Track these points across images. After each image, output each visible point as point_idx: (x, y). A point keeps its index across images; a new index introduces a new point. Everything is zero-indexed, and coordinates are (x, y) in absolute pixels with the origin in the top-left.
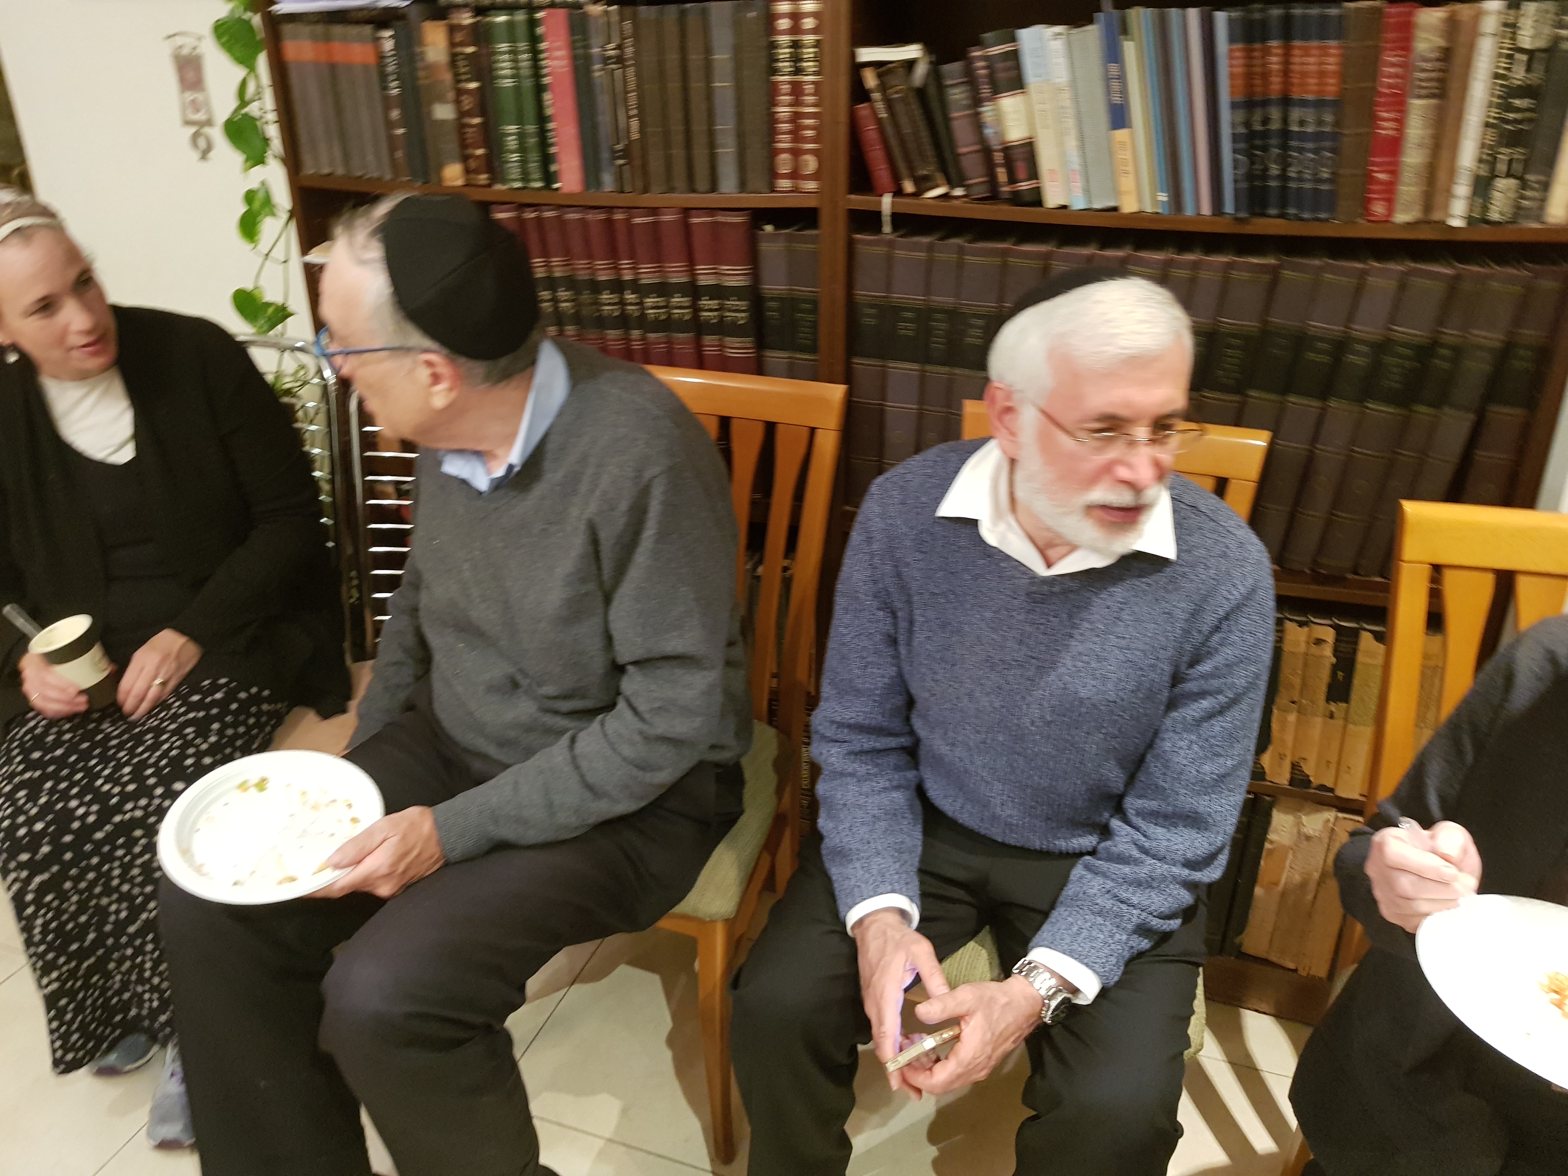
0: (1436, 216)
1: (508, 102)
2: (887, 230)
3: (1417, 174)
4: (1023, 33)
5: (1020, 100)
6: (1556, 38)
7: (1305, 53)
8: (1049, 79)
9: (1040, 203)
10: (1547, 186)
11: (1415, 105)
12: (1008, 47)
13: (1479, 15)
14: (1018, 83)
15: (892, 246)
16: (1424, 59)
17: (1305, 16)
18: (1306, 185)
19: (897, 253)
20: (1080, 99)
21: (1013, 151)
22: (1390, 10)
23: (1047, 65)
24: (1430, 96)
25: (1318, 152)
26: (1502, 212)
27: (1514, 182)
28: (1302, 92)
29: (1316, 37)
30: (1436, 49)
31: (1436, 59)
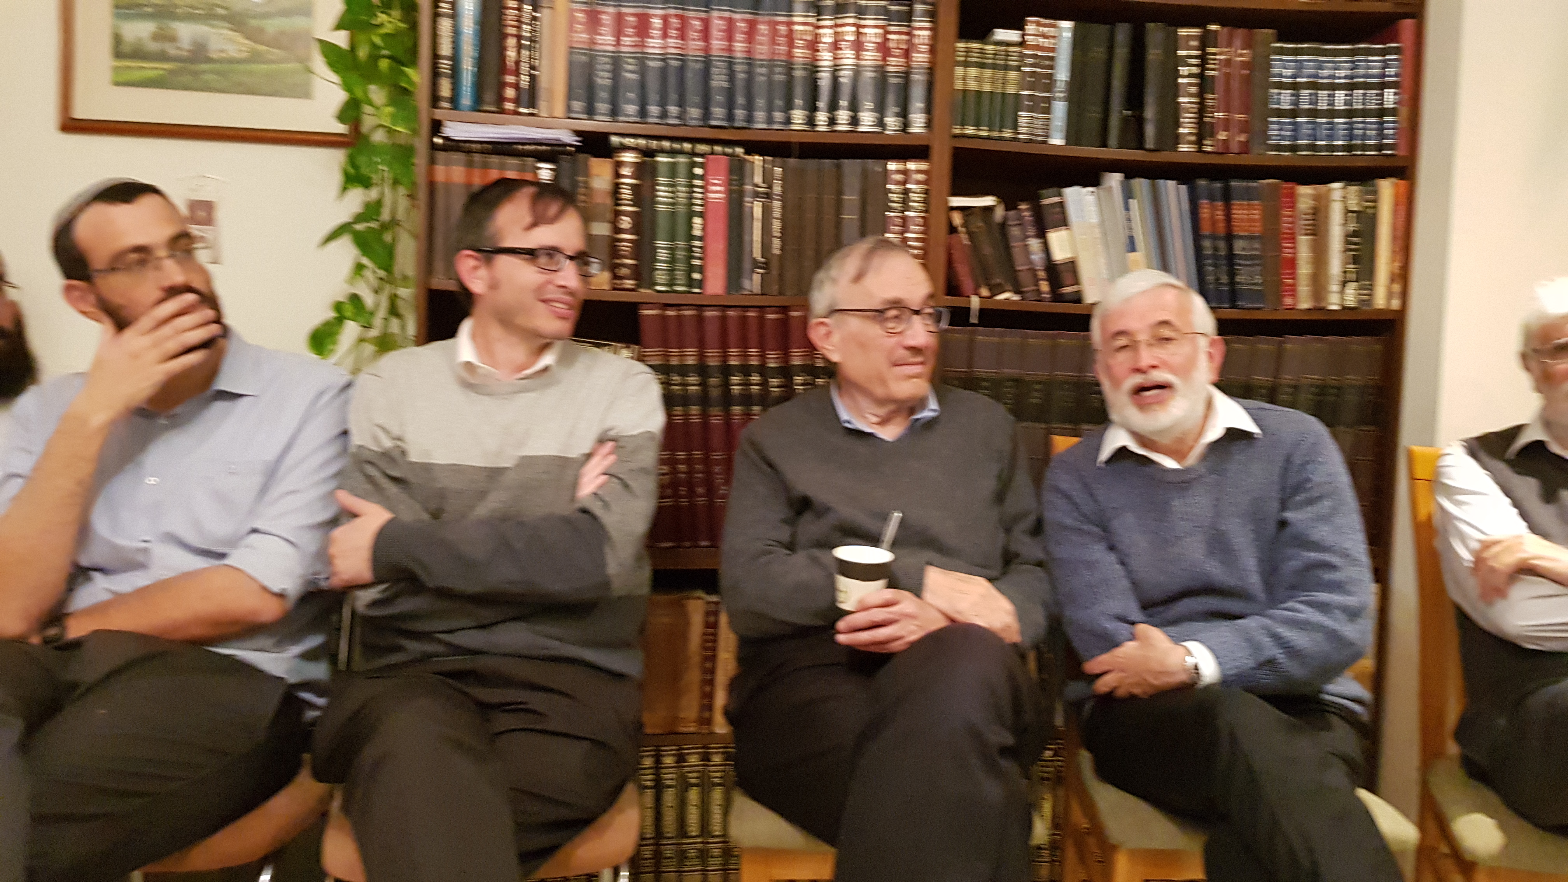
0: (1323, 304)
1: (662, 224)
2: (974, 321)
3: (1308, 280)
4: (1067, 191)
5: (1063, 234)
6: (1364, 206)
7: (1239, 209)
8: (1087, 219)
9: (1079, 300)
10: (1372, 287)
11: (1302, 239)
12: (1058, 199)
13: (1330, 190)
14: (1063, 222)
15: (974, 334)
16: (1304, 213)
17: (1238, 186)
18: (1247, 287)
19: (977, 338)
20: (1107, 233)
21: (1060, 267)
22: (1283, 186)
23: (1085, 211)
24: (1310, 234)
25: (1253, 266)
26: (1354, 302)
27: (1357, 284)
28: (1241, 231)
29: (1245, 199)
30: (1310, 208)
31: (1310, 214)
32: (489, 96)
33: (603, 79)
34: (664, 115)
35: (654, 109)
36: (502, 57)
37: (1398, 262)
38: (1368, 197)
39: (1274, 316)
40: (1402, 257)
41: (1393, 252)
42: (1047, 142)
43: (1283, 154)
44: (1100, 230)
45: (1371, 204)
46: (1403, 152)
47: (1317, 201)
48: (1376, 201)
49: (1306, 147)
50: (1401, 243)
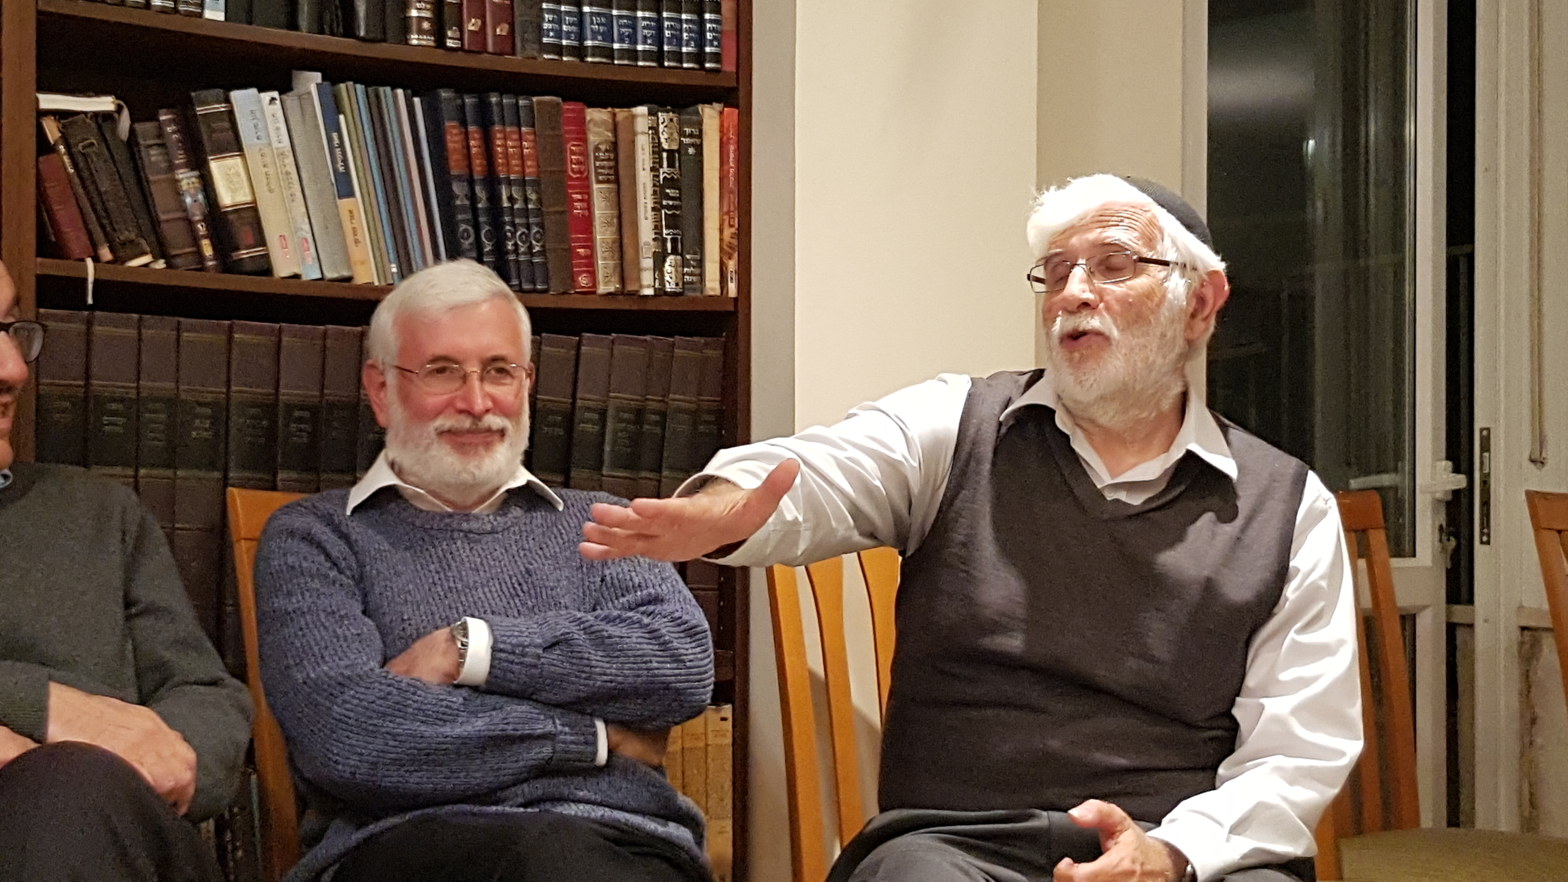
0: (631, 287)
2: (90, 301)
3: (611, 250)
4: (236, 95)
5: (234, 163)
6: (681, 142)
7: (505, 139)
8: (270, 144)
9: (267, 271)
10: (701, 263)
11: (595, 186)
12: (222, 107)
13: (633, 117)
14: (235, 145)
15: (89, 323)
16: (597, 149)
17: (500, 104)
18: (522, 258)
19: (97, 329)
20: (301, 165)
21: (231, 217)
22: (566, 106)
23: (266, 127)
24: (608, 181)
25: (528, 227)
26: (677, 284)
27: (679, 257)
28: (509, 172)
29: (512, 124)
30: (606, 141)
31: (607, 151)
37: (731, 226)
38: (688, 130)
39: (565, 303)
40: (736, 220)
41: (724, 213)
42: (200, 15)
43: (565, 59)
44: (290, 160)
45: (693, 140)
46: (729, 66)
47: (615, 130)
48: (700, 136)
49: (597, 51)
50: (734, 198)
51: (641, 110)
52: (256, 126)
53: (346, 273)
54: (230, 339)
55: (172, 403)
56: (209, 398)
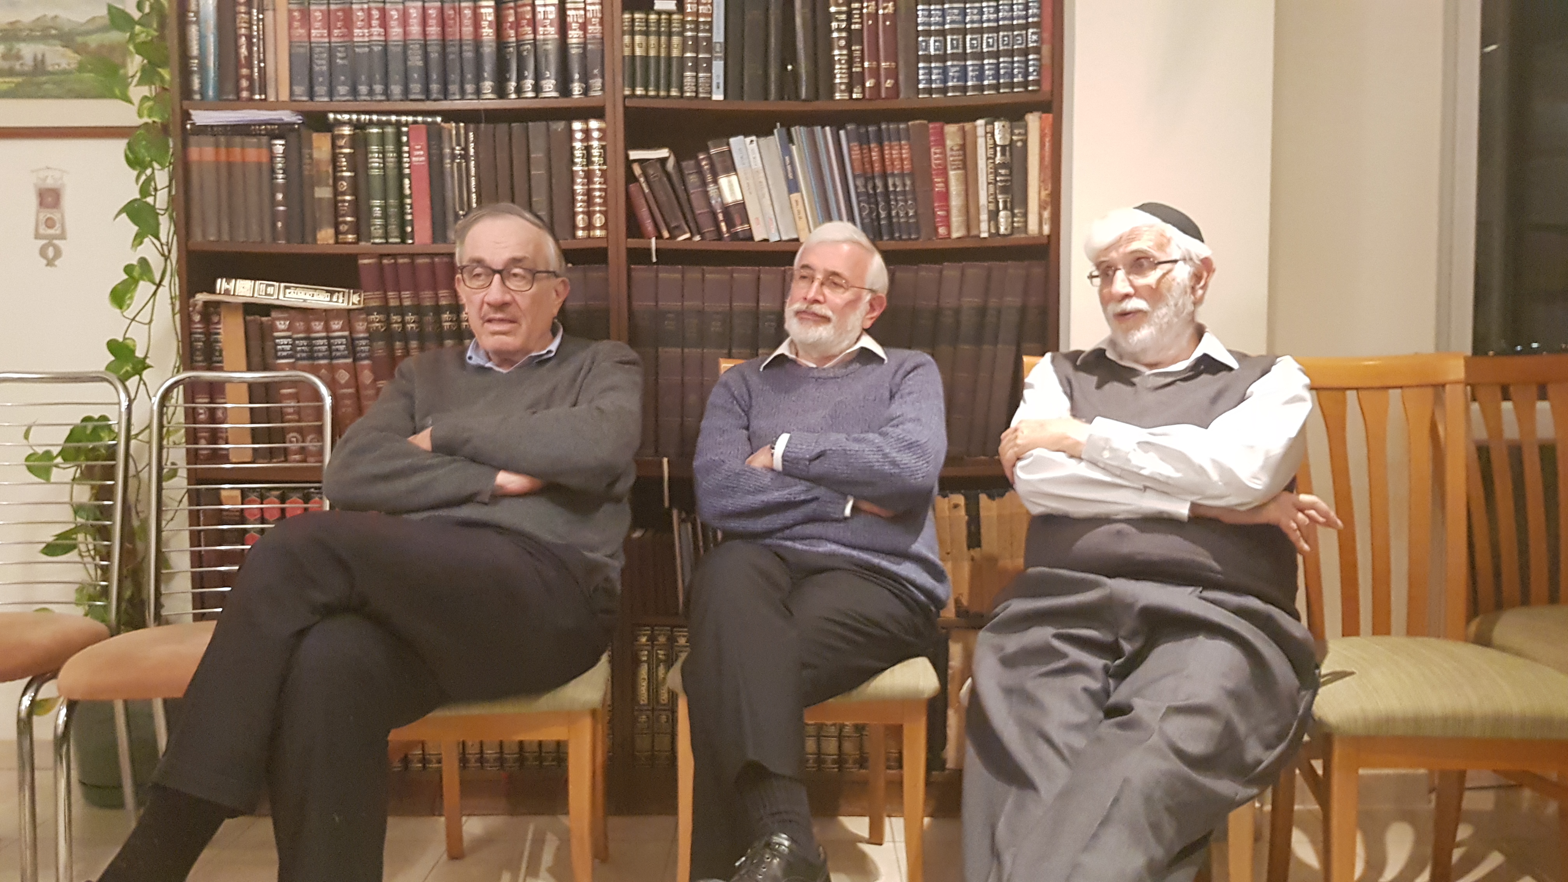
0: (974, 232)
1: (376, 185)
2: (654, 260)
3: (959, 211)
4: (732, 140)
5: (734, 178)
6: (1012, 139)
7: (891, 148)
8: (750, 166)
9: (751, 238)
10: (1025, 215)
11: (952, 174)
12: (725, 148)
13: (975, 127)
14: (731, 168)
15: (657, 271)
16: (952, 150)
17: (888, 129)
18: (902, 220)
19: (661, 275)
20: (769, 177)
21: (731, 209)
22: (931, 126)
23: (748, 158)
24: (958, 169)
25: (906, 201)
26: (1006, 229)
27: (1009, 213)
28: (893, 169)
29: (896, 140)
30: (957, 145)
31: (958, 150)
32: (230, 86)
33: (321, 66)
34: (371, 92)
35: (363, 89)
36: (237, 53)
37: (1046, 190)
38: (1016, 131)
39: (930, 245)
40: (1050, 186)
41: (1042, 181)
42: (710, 98)
43: (934, 96)
44: (762, 174)
45: (1020, 137)
46: (1046, 86)
47: (964, 138)
48: (1026, 134)
49: (954, 88)
50: (1049, 172)
51: (980, 122)
52: (742, 158)
53: (795, 236)
54: (732, 277)
55: (701, 312)
56: (720, 309)
